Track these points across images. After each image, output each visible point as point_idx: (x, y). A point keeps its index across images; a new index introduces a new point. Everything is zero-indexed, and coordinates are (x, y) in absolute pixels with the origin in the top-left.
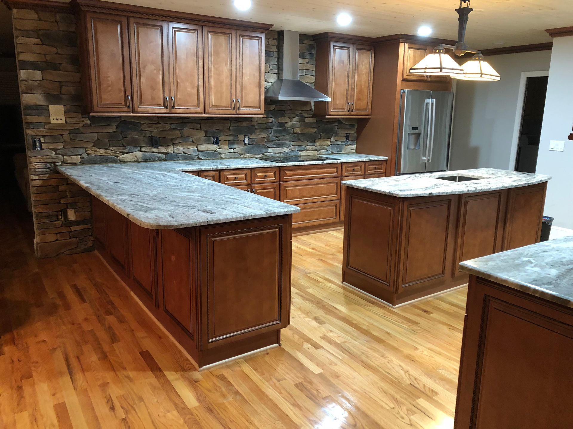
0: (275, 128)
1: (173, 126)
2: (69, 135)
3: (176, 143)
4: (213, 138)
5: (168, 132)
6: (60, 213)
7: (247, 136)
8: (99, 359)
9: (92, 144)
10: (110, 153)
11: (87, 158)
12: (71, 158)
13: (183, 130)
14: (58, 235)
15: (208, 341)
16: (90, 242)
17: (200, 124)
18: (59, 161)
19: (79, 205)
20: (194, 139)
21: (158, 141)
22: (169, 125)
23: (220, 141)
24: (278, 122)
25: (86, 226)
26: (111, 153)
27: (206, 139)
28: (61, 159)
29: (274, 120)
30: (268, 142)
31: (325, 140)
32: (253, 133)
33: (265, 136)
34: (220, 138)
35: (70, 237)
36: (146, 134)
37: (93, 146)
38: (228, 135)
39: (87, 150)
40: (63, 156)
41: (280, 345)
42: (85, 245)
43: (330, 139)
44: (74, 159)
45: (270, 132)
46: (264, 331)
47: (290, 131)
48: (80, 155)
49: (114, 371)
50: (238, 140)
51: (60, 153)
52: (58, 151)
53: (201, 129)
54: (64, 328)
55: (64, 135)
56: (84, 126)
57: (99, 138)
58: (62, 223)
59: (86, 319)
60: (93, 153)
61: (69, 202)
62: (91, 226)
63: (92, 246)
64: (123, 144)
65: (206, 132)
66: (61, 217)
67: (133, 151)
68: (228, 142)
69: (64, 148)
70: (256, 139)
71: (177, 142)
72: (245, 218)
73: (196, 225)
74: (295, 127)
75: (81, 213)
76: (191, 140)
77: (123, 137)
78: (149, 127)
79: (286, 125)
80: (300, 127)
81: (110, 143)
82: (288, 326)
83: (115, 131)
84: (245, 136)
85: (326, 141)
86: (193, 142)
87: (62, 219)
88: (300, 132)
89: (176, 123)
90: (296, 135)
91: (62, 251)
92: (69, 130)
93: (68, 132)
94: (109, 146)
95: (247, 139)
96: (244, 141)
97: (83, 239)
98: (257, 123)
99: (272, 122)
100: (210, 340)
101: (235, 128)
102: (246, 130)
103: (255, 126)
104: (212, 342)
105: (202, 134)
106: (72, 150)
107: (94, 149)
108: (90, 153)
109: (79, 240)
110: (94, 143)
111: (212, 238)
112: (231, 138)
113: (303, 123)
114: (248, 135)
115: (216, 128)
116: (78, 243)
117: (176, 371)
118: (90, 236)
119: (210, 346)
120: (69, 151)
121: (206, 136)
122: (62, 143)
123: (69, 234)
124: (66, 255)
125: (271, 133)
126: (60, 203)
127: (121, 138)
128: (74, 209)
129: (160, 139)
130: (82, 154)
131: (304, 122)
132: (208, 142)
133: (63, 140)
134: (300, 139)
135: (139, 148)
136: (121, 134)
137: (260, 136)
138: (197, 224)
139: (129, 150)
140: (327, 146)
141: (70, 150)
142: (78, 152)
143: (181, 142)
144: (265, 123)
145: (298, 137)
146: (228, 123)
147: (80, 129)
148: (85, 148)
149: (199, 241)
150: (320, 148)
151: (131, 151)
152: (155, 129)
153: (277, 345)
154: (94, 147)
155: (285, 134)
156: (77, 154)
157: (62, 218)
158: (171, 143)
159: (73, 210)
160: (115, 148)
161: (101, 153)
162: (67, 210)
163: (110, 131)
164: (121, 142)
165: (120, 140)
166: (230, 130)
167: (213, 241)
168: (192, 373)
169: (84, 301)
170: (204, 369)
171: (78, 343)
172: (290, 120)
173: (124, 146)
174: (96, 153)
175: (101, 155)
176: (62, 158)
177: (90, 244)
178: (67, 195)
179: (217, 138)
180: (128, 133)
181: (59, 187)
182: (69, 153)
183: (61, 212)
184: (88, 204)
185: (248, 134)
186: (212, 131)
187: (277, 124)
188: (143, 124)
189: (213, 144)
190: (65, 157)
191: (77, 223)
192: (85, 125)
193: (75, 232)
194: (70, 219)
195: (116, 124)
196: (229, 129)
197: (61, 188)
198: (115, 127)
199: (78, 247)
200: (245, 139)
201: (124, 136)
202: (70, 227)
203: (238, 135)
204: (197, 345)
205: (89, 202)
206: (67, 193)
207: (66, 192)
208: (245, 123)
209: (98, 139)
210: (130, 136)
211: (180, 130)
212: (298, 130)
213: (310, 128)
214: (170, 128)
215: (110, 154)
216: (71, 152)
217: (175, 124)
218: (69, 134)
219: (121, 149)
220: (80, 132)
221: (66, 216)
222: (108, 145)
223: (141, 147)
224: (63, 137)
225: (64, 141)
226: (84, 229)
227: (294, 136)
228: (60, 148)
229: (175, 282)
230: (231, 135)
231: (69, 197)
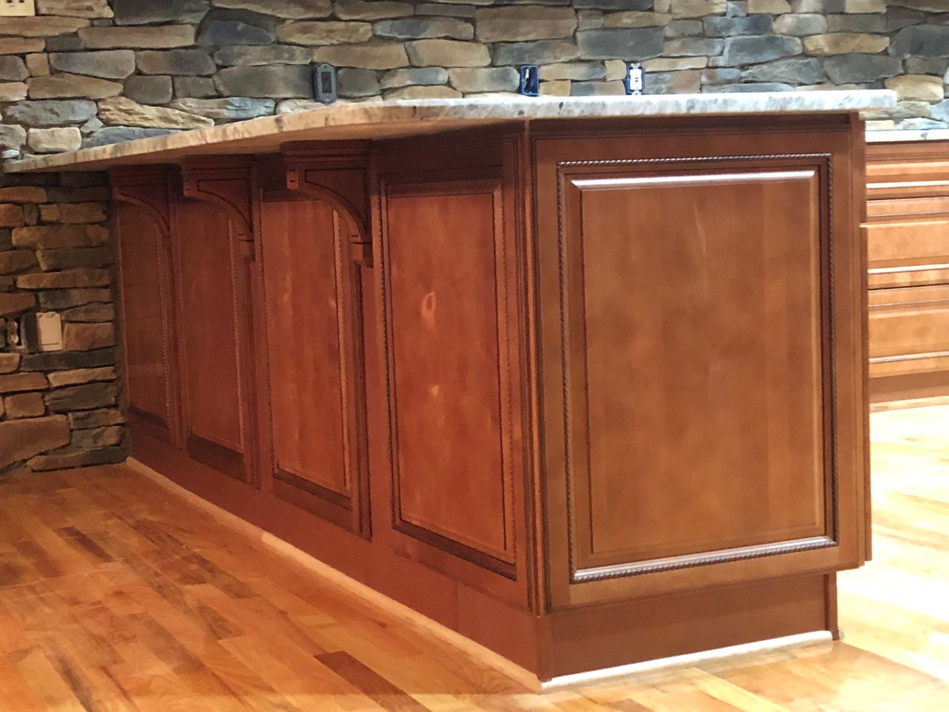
0: (735, 35)
1: (381, 29)
2: (45, 55)
3: (393, 90)
4: (519, 71)
5: (365, 48)
6: (16, 324)
7: (635, 62)
8: (177, 671)
9: (119, 88)
10: (175, 118)
11: (101, 135)
12: (53, 132)
13: (414, 43)
14: (8, 399)
15: (571, 575)
16: (110, 429)
17: (472, 21)
18: (11, 144)
19: (77, 297)
20: (454, 73)
21: (333, 79)
22: (368, 26)
23: (541, 81)
24: (748, 15)
25: (98, 373)
26: (181, 120)
27: (495, 75)
28: (20, 137)
29: (731, 5)
30: (713, 85)
31: (922, 81)
32: (656, 52)
33: (701, 63)
34: (542, 72)
35: (46, 408)
36: (292, 57)
37: (122, 95)
38: (570, 62)
39: (102, 106)
40: (27, 126)
41: (836, 636)
42: (96, 437)
43: (942, 76)
44: (60, 136)
45: (718, 49)
46: (774, 568)
47: (791, 44)
48: (81, 124)
49: (235, 694)
50: (604, 80)
51: (17, 115)
52: (11, 111)
53: (475, 40)
54: (47, 610)
55: (29, 57)
56: (92, 25)
57: (140, 68)
58: (21, 358)
59: (119, 594)
60: (119, 118)
61: (41, 286)
62: (114, 371)
63: (117, 445)
64: (216, 90)
65: (494, 48)
66: (16, 340)
67: (251, 113)
68: (569, 83)
69: (28, 98)
70: (667, 76)
71: (394, 83)
72: (692, 107)
73: (521, 113)
74: (809, 31)
75: (82, 325)
76: (443, 76)
77: (219, 67)
78: (305, 31)
79: (775, 26)
80: (827, 32)
81: (177, 85)
82: (863, 564)
83: (191, 42)
84: (628, 63)
85: (925, 84)
86: (449, 84)
87: (23, 347)
88: (827, 50)
89: (393, 19)
90: (813, 61)
91: (18, 457)
92: (47, 39)
93: (42, 46)
94: (174, 96)
95: (636, 73)
96: (626, 82)
97: (88, 417)
98: (670, 17)
99: (724, 14)
100: (579, 574)
101: (594, 34)
102: (632, 43)
103: (664, 27)
104: (583, 581)
105: (480, 56)
106: (56, 106)
107: (127, 104)
108: (112, 117)
109: (75, 420)
110: (125, 82)
111: (577, 179)
112: (579, 72)
113: (837, 17)
114: (641, 62)
115: (528, 33)
116: (71, 431)
117: (457, 693)
118: (108, 407)
119: (578, 596)
120: (45, 109)
121: (492, 65)
122: (24, 82)
123: (43, 397)
124: (34, 471)
125: (721, 54)
126: (14, 289)
127: (212, 70)
128: (58, 311)
129: (340, 72)
130: (86, 121)
131: (842, 13)
132: (500, 83)
133: (25, 74)
134: (830, 74)
135: (271, 104)
136: (212, 55)
137: (684, 65)
138: (525, 110)
139: (238, 109)
140: (932, 103)
141: (50, 105)
142: (73, 112)
143: (409, 82)
144: (700, 19)
145: (822, 67)
146: (568, 18)
147: (80, 34)
148: (97, 101)
149: (529, 179)
150: (907, 111)
151: (243, 115)
152: (322, 38)
153: (827, 635)
154: (123, 99)
155: (771, 57)
156: (71, 118)
157: (19, 344)
158: (377, 88)
159: (58, 315)
160: (191, 103)
161: (146, 119)
162: (38, 314)
163: (175, 42)
164: (210, 81)
165: (209, 76)
166: (575, 43)
167: (580, 193)
168: (516, 697)
169: (107, 558)
170: (558, 688)
171: (100, 641)
172: (788, 8)
173: (220, 96)
174: (130, 118)
175: (146, 124)
176: (24, 134)
177: (111, 437)
178: (38, 263)
179: (533, 72)
180: (236, 49)
181: (14, 231)
182: (45, 117)
183: (18, 321)
184: (106, 294)
185: (639, 59)
186: (516, 46)
187: (744, 21)
188: (284, 20)
189: (519, 91)
190: (32, 130)
191: (69, 360)
192: (95, 23)
193: (64, 393)
194: (46, 349)
195: (197, 18)
196: (573, 39)
197: (19, 236)
198: (191, 31)
199: (70, 444)
200: (628, 76)
201: (220, 62)
202: (46, 373)
203: (603, 63)
204: (529, 591)
205: (106, 287)
206: (39, 254)
207: (34, 251)
208: (630, 17)
209: (138, 72)
210: (240, 62)
211: (408, 43)
212: (820, 43)
213: (862, 36)
214: (370, 35)
215: (176, 122)
216: (52, 111)
217: (390, 23)
218: (45, 51)
219: (212, 105)
220: (82, 46)
221: (33, 335)
222: (171, 90)
223: (277, 102)
224: (25, 63)
225: (31, 77)
226: (90, 382)
227: (807, 64)
228: (17, 99)
229: (435, 390)
230: (580, 61)
231: (44, 267)
